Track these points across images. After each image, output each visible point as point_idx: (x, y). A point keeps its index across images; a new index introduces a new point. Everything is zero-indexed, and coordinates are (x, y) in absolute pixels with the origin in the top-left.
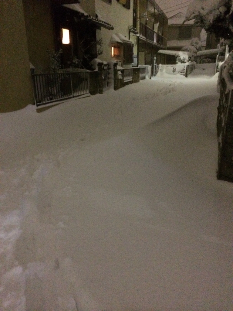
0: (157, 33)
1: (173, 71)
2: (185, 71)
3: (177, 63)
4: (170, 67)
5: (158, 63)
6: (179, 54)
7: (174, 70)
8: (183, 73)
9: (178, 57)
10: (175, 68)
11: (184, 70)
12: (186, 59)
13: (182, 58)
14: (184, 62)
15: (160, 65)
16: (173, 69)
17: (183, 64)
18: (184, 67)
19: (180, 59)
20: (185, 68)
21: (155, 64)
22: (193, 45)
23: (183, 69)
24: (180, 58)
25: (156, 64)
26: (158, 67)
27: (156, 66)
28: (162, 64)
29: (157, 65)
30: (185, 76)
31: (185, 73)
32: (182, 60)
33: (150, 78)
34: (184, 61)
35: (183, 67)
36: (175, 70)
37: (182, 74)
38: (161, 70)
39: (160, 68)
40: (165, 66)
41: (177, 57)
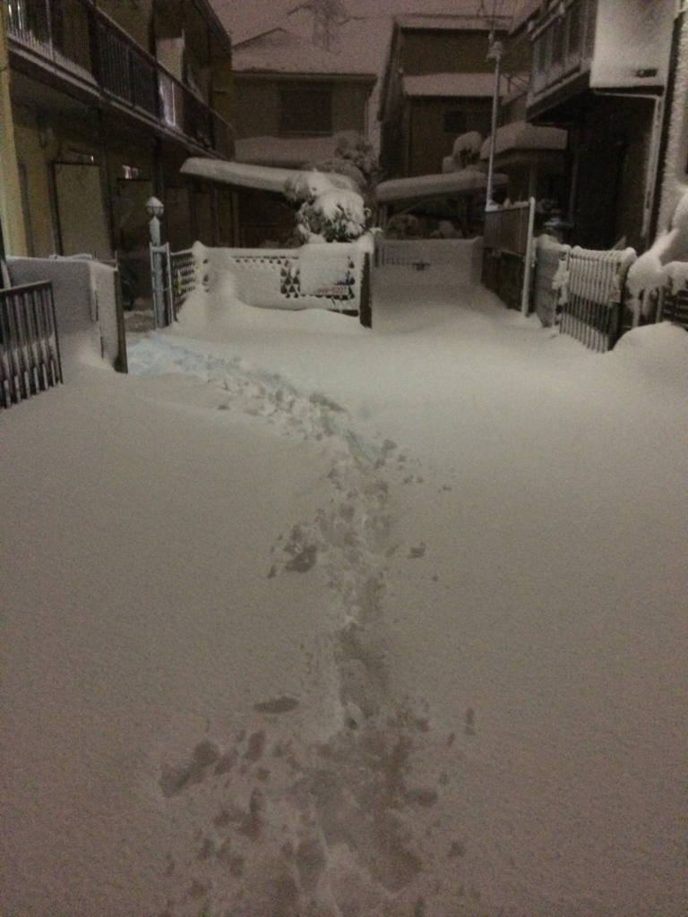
0: (178, 84)
1: (284, 291)
2: (357, 288)
3: (303, 241)
4: (263, 263)
5: (179, 237)
6: (307, 188)
7: (287, 282)
8: (345, 298)
9: (304, 205)
10: (293, 274)
11: (352, 282)
12: (354, 218)
13: (328, 207)
14: (344, 238)
15: (199, 250)
16: (283, 273)
17: (336, 246)
18: (352, 266)
19: (319, 215)
20: (357, 274)
21: (158, 248)
22: (347, 157)
23: (343, 278)
24: (316, 207)
25: (166, 248)
26: (185, 261)
27: (163, 255)
28: (211, 242)
29: (173, 249)
30: (357, 320)
31: (355, 304)
32: (329, 223)
33: (120, 364)
34: (343, 228)
35: (344, 267)
36: (296, 281)
37: (341, 305)
38: (206, 279)
39: (199, 271)
40: (228, 253)
41: (297, 205)
